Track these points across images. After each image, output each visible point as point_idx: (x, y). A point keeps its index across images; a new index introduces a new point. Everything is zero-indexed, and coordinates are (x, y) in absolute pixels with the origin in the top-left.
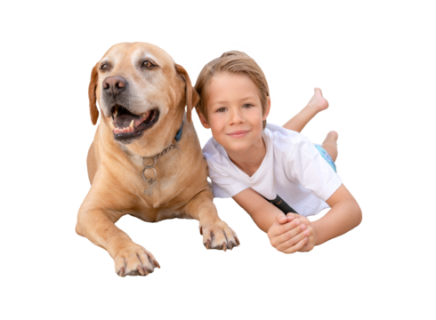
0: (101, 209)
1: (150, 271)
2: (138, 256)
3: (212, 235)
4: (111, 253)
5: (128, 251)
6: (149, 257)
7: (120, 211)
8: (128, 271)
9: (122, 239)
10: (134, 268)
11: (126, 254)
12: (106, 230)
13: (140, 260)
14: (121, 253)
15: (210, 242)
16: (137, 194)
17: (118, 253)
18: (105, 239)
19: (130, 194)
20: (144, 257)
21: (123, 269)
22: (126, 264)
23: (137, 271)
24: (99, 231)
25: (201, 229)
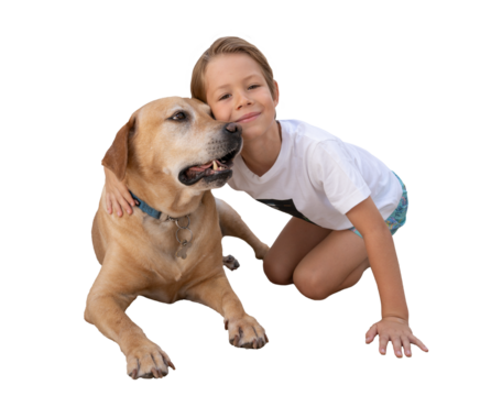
0: (113, 296)
1: (164, 374)
2: (152, 357)
3: (240, 331)
4: (124, 349)
5: (142, 351)
6: (164, 358)
7: (133, 293)
8: (141, 373)
9: (136, 335)
10: (148, 370)
11: (139, 354)
12: (118, 322)
13: (155, 362)
14: (134, 351)
15: (238, 338)
16: (153, 270)
17: (130, 351)
18: (117, 333)
19: (145, 271)
20: (158, 358)
21: (136, 372)
22: (139, 366)
23: (151, 374)
24: (110, 322)
25: (227, 323)
